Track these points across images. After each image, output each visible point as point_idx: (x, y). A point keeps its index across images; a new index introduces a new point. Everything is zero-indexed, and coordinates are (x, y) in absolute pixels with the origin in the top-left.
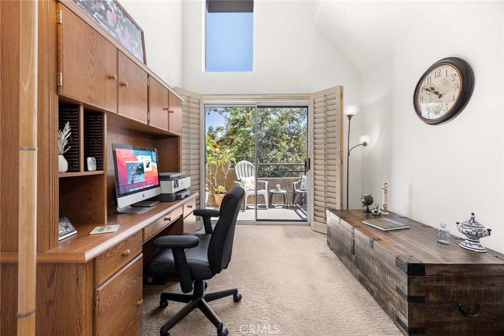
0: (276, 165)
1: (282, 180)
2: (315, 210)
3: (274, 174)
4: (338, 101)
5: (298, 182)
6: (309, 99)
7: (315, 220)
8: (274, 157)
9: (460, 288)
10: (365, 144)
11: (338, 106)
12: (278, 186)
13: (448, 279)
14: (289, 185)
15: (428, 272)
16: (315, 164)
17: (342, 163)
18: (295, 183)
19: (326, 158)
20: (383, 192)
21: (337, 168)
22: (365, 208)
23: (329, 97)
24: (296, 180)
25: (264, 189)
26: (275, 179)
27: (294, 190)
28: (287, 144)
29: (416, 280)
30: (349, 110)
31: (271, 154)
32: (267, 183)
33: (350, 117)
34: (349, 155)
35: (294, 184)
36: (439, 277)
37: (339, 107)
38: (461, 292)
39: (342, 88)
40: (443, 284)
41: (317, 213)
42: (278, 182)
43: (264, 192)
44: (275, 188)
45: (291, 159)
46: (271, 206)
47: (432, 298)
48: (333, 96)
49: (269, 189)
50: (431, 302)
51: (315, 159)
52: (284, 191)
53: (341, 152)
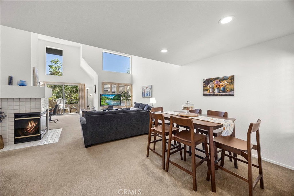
10: (90, 96)
19: (82, 98)
30: (87, 88)
32: (69, 105)
33: (88, 90)
34: (87, 98)
37: (84, 88)
39: (85, 84)
43: (68, 108)
44: (73, 107)
46: (70, 113)
48: (83, 85)
52: (76, 108)
53: (85, 97)
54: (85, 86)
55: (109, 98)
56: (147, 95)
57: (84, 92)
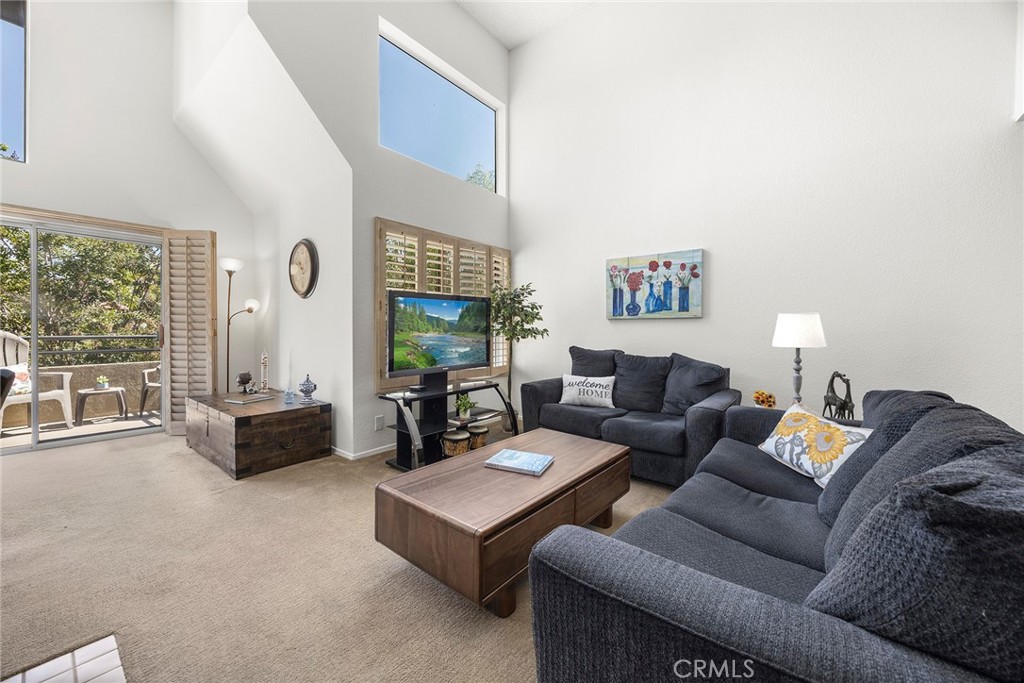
0: (100, 339)
1: (114, 368)
2: (173, 404)
3: (92, 358)
4: (207, 250)
5: (155, 369)
6: (162, 235)
7: (173, 419)
8: (95, 320)
9: (280, 429)
10: (250, 311)
11: (207, 256)
12: (102, 379)
13: (271, 424)
14: (133, 378)
15: (253, 422)
16: (172, 336)
17: (215, 334)
18: (146, 372)
19: (190, 328)
20: (262, 367)
21: (208, 340)
22: (241, 389)
23: (195, 242)
24: (151, 367)
25: (62, 388)
26: (93, 368)
27: (144, 384)
28: (136, 292)
29: (242, 431)
30: (227, 263)
31: (85, 314)
32: (67, 376)
33: (230, 273)
34: (229, 323)
35: (143, 374)
36: (263, 424)
37: (210, 259)
38: (281, 432)
39: (213, 235)
40: (266, 429)
41: (175, 408)
42: (101, 372)
44: (95, 385)
45: (144, 325)
46: (78, 422)
47: (256, 441)
48: (202, 242)
49: (73, 388)
50: (257, 445)
51: (172, 328)
52: (119, 389)
53: (214, 320)
54: (214, 244)
55: (438, 319)
56: (661, 304)
57: (208, 288)
